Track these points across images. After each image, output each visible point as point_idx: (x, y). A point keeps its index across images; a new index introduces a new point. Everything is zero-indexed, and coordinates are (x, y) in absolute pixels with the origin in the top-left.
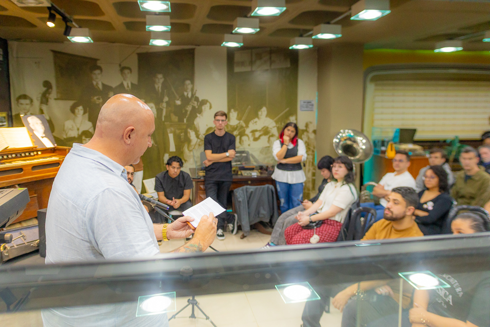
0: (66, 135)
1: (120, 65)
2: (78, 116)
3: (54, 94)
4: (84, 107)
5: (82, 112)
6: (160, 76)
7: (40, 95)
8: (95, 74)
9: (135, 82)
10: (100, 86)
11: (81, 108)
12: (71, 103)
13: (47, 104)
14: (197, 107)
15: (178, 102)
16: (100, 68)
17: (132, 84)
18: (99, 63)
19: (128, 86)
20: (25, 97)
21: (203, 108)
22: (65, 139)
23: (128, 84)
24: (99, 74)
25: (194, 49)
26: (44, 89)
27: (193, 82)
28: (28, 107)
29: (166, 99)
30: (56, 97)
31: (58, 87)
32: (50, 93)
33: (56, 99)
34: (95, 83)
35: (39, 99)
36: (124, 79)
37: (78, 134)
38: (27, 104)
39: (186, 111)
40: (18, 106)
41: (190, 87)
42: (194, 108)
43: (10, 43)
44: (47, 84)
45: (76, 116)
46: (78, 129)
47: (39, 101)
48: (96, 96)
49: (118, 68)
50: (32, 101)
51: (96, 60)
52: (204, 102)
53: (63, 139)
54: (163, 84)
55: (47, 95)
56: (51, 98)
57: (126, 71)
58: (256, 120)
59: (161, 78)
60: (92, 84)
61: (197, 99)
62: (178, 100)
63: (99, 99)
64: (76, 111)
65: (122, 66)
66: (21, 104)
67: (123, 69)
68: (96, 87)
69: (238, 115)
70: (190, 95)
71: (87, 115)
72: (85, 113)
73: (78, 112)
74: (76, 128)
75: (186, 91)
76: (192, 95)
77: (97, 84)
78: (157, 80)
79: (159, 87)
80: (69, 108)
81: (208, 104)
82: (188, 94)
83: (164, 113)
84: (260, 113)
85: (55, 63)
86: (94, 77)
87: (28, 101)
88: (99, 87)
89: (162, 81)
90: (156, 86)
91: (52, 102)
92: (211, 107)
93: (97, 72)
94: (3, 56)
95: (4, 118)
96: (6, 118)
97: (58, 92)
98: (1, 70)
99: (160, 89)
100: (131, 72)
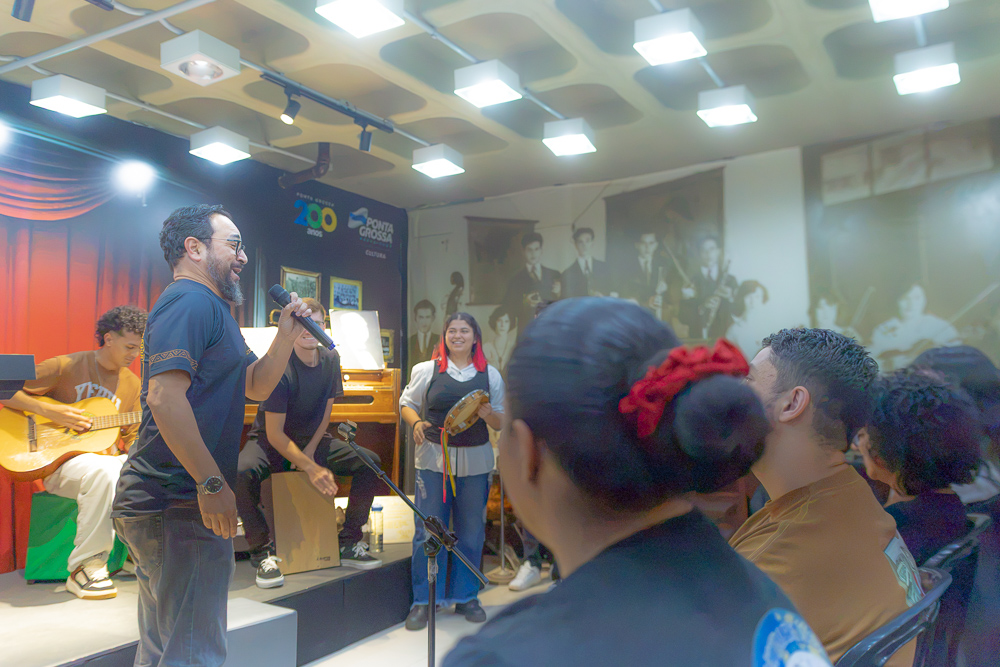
1: (573, 227)
2: (501, 333)
4: (510, 317)
5: (507, 326)
6: (649, 238)
7: (446, 299)
8: (530, 250)
9: (601, 257)
10: (539, 273)
11: (505, 318)
12: (491, 309)
14: (732, 300)
15: (689, 293)
16: (539, 238)
17: (595, 262)
18: (538, 229)
19: (587, 268)
20: (426, 304)
21: (747, 300)
23: (587, 262)
24: (537, 249)
25: (721, 169)
26: (454, 287)
27: (721, 244)
28: (429, 320)
29: (662, 287)
30: (468, 301)
31: (471, 284)
32: (460, 295)
33: (467, 305)
34: (529, 267)
35: (445, 306)
36: (581, 255)
38: (428, 317)
39: (708, 311)
40: (416, 320)
41: (714, 254)
42: (724, 301)
43: (411, 215)
44: (457, 279)
45: (498, 334)
46: (500, 361)
47: (445, 310)
48: (530, 291)
49: (570, 233)
50: (434, 311)
51: (531, 223)
52: (749, 287)
54: (656, 254)
55: (457, 298)
56: (461, 303)
57: (584, 237)
58: (894, 322)
59: (651, 243)
60: (526, 269)
61: (731, 281)
62: (689, 286)
63: (534, 298)
64: (499, 324)
65: (578, 226)
66: (421, 317)
67: (577, 233)
68: (532, 275)
69: (839, 313)
70: (714, 274)
71: (515, 331)
72: (511, 328)
73: (502, 326)
74: (497, 359)
75: (706, 266)
76: (721, 273)
77: (534, 268)
78: (643, 248)
79: (646, 263)
80: (488, 319)
81: (759, 292)
82: (710, 272)
84: (903, 304)
85: (470, 238)
86: (529, 255)
87: (428, 312)
88: (535, 275)
89: (652, 248)
90: (642, 261)
91: (462, 310)
92: (765, 298)
93: (535, 245)
94: (393, 236)
95: (387, 339)
96: (391, 340)
97: (471, 292)
98: (384, 257)
99: (649, 266)
100: (593, 237)
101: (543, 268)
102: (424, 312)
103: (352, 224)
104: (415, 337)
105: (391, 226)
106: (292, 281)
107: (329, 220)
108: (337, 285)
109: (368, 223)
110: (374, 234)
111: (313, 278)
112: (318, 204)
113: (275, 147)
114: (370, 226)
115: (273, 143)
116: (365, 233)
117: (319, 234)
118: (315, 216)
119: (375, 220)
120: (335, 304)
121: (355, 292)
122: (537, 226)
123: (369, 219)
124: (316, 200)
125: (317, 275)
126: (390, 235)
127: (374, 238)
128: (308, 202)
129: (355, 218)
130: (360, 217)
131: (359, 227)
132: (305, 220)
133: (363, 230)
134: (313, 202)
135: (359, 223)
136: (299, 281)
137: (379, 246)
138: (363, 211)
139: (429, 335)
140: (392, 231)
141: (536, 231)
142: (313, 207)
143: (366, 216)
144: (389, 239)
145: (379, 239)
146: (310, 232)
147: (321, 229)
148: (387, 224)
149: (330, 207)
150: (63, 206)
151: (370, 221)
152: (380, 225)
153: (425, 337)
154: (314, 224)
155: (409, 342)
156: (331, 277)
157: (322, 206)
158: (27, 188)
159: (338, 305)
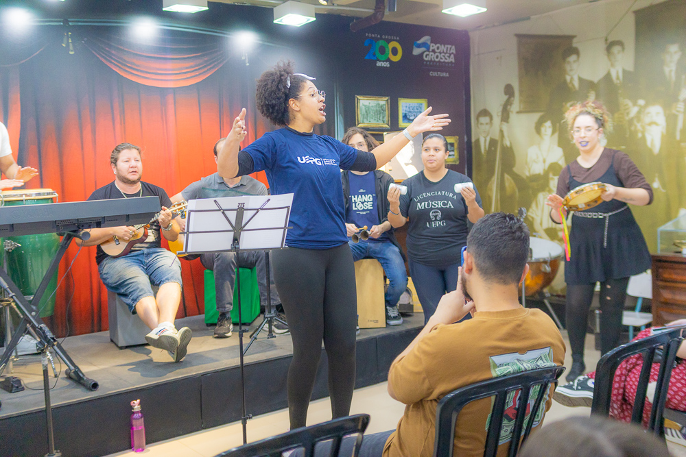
0: (529, 171)
1: (606, 40)
2: (545, 137)
3: (516, 105)
4: (552, 123)
5: (549, 131)
6: (674, 48)
7: (501, 109)
8: (569, 62)
9: (630, 67)
10: (576, 84)
11: (548, 124)
13: (507, 122)
16: (576, 51)
17: (624, 71)
18: (575, 44)
19: (618, 78)
20: (485, 113)
22: (527, 177)
23: (617, 73)
24: (575, 62)
26: (505, 98)
28: (488, 127)
29: (684, 94)
30: (518, 110)
31: (521, 92)
32: (511, 104)
33: (518, 112)
34: (568, 78)
35: (500, 114)
37: (544, 170)
38: (487, 124)
40: (478, 126)
43: (472, 35)
44: (509, 90)
45: (542, 138)
46: (544, 161)
47: (500, 118)
48: (569, 101)
50: (491, 119)
51: (571, 38)
53: (525, 177)
54: (679, 63)
55: (509, 107)
56: (512, 112)
57: (616, 49)
59: (675, 52)
60: (565, 81)
64: (543, 129)
65: (611, 39)
66: (482, 124)
67: (610, 46)
68: (570, 86)
71: (556, 135)
72: (553, 132)
73: (546, 131)
74: (541, 160)
77: (572, 79)
78: (668, 58)
79: (671, 71)
80: (534, 125)
83: (680, 125)
85: (519, 54)
86: (568, 67)
87: (487, 119)
88: (573, 85)
89: (676, 57)
90: (667, 70)
91: (513, 117)
93: (573, 58)
94: (455, 56)
95: (452, 145)
96: (456, 145)
97: (520, 101)
98: (447, 75)
99: (673, 74)
100: (623, 49)
101: (581, 80)
102: (484, 120)
103: (416, 51)
104: (478, 141)
105: (453, 47)
106: (365, 106)
107: (395, 51)
108: (404, 104)
109: (431, 48)
110: (437, 57)
111: (383, 101)
112: (385, 40)
113: (338, 5)
114: (434, 51)
115: (335, 3)
116: (429, 57)
117: (387, 64)
118: (382, 50)
119: (438, 45)
120: (403, 120)
121: (421, 108)
122: (575, 40)
123: (432, 44)
124: (383, 37)
125: (386, 98)
126: (452, 56)
127: (437, 60)
128: (377, 40)
129: (419, 46)
130: (424, 45)
131: (423, 53)
132: (374, 55)
133: (427, 55)
134: (381, 38)
135: (423, 49)
136: (371, 105)
137: (441, 66)
138: (426, 39)
139: (488, 139)
140: (454, 52)
141: (574, 45)
142: (382, 43)
143: (429, 43)
144: (452, 59)
145: (442, 60)
146: (379, 64)
147: (388, 60)
148: (449, 46)
149: (396, 41)
150: (193, 74)
151: (433, 46)
152: (442, 48)
153: (485, 140)
154: (383, 57)
155: (473, 145)
156: (399, 99)
157: (388, 41)
158: (169, 65)
159: (406, 121)
